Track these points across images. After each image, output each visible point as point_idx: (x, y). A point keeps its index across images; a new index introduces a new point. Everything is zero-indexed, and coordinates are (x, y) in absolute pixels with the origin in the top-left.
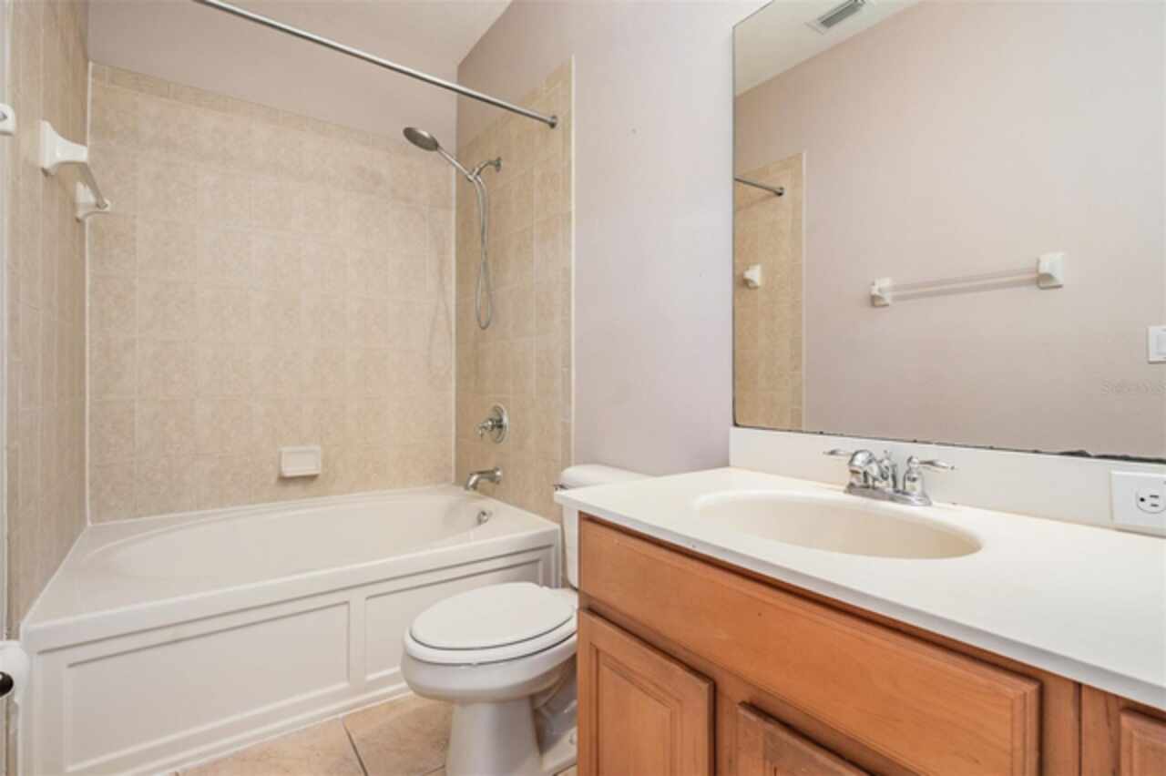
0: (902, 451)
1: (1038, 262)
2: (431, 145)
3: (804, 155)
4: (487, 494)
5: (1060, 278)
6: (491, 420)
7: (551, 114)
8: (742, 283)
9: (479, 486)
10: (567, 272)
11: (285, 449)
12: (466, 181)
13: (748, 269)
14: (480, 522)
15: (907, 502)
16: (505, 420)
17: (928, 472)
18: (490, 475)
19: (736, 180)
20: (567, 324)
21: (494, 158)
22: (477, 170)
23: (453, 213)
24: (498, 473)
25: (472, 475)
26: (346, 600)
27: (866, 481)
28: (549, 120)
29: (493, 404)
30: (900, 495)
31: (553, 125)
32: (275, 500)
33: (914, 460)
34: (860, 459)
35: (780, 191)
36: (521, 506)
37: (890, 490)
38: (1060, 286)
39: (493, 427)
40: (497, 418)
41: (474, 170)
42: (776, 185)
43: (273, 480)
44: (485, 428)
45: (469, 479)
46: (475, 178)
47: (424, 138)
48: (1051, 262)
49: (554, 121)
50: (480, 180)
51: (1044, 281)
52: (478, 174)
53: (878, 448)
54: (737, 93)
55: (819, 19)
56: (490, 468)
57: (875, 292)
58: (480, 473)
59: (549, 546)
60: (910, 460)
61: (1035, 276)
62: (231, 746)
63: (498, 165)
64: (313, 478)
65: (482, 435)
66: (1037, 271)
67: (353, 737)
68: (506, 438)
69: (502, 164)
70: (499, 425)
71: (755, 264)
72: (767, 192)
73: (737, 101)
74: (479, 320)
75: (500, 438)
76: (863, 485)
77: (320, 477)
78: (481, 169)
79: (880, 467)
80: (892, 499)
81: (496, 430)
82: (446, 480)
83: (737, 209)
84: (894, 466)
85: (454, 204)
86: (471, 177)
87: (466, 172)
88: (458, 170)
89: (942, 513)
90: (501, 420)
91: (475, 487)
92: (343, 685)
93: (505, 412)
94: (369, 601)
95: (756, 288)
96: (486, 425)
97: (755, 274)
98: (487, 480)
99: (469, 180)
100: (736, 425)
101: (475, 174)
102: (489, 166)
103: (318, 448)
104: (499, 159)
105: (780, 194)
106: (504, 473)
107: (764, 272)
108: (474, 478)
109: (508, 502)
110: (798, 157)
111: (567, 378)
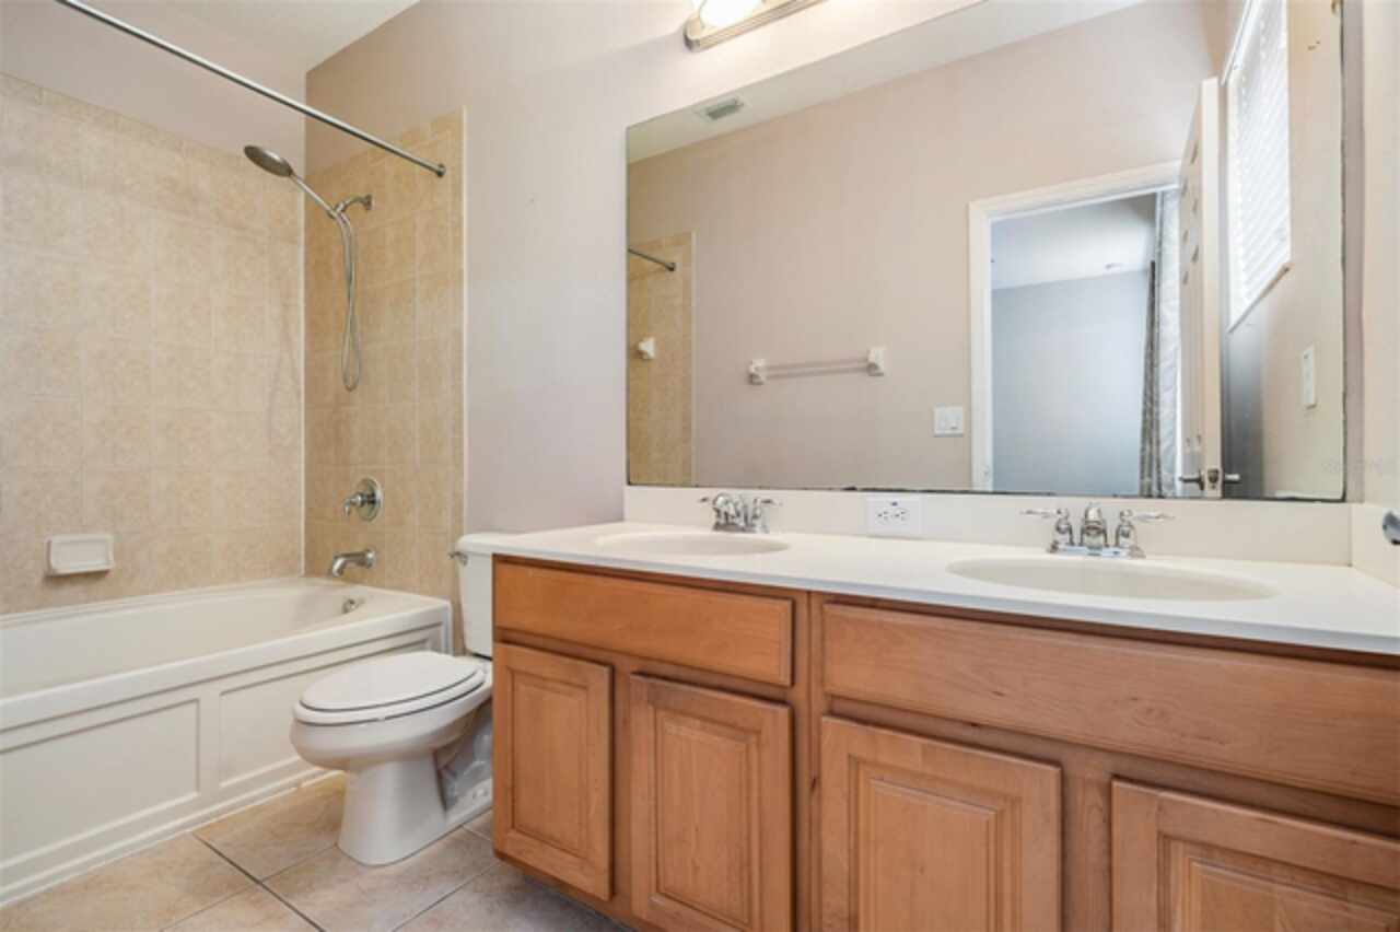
0: (752, 495)
1: (868, 352)
2: (284, 170)
3: (694, 236)
4: (354, 581)
5: (882, 367)
6: (362, 495)
7: (438, 162)
8: (635, 355)
9: (346, 571)
10: (458, 335)
11: (56, 539)
12: (328, 218)
13: (641, 340)
14: (346, 611)
15: (754, 532)
16: (379, 494)
17: (766, 508)
18: (360, 559)
19: (630, 251)
20: (457, 388)
21: (363, 195)
22: (342, 206)
23: (301, 250)
24: (370, 555)
25: (336, 558)
26: (194, 697)
27: (727, 518)
28: (437, 168)
29: (363, 476)
30: (748, 528)
31: (440, 174)
32: (39, 607)
33: (759, 500)
34: (721, 499)
35: (671, 266)
36: (402, 588)
37: (742, 524)
38: (880, 375)
39: (363, 503)
40: (368, 492)
41: (337, 206)
42: (668, 259)
43: (37, 580)
44: (354, 504)
45: (333, 564)
46: (339, 215)
47: (273, 161)
48: (877, 355)
49: (442, 170)
50: (345, 218)
51: (871, 369)
52: (343, 211)
53: (735, 494)
54: (631, 161)
55: (708, 109)
56: (358, 549)
57: (753, 370)
58: (346, 556)
59: (438, 625)
60: (755, 501)
61: (864, 365)
62: (43, 882)
63: (367, 203)
64: (98, 575)
65: (349, 513)
66: (867, 360)
67: (214, 845)
68: (379, 515)
69: (373, 203)
70: (371, 500)
71: (649, 336)
72: (659, 266)
73: (631, 168)
74: (345, 380)
75: (373, 513)
76: (725, 523)
77: (112, 573)
78: (346, 207)
79: (736, 509)
80: (743, 530)
81: (367, 507)
82: (292, 571)
83: (631, 279)
84: (745, 507)
85: (302, 238)
86: (335, 214)
87: (328, 208)
88: (308, 196)
89: (775, 537)
90: (373, 495)
91: (341, 571)
92: (193, 795)
93: (379, 485)
94: (224, 697)
95: (649, 360)
96: (353, 500)
97: (648, 347)
98: (358, 564)
99: (331, 217)
100: (629, 483)
101: (339, 210)
102: (355, 205)
103: (109, 537)
104: (369, 198)
105: (672, 269)
106: (377, 552)
107: (657, 343)
108: (339, 562)
109: (383, 587)
110: (689, 235)
111: (458, 444)
